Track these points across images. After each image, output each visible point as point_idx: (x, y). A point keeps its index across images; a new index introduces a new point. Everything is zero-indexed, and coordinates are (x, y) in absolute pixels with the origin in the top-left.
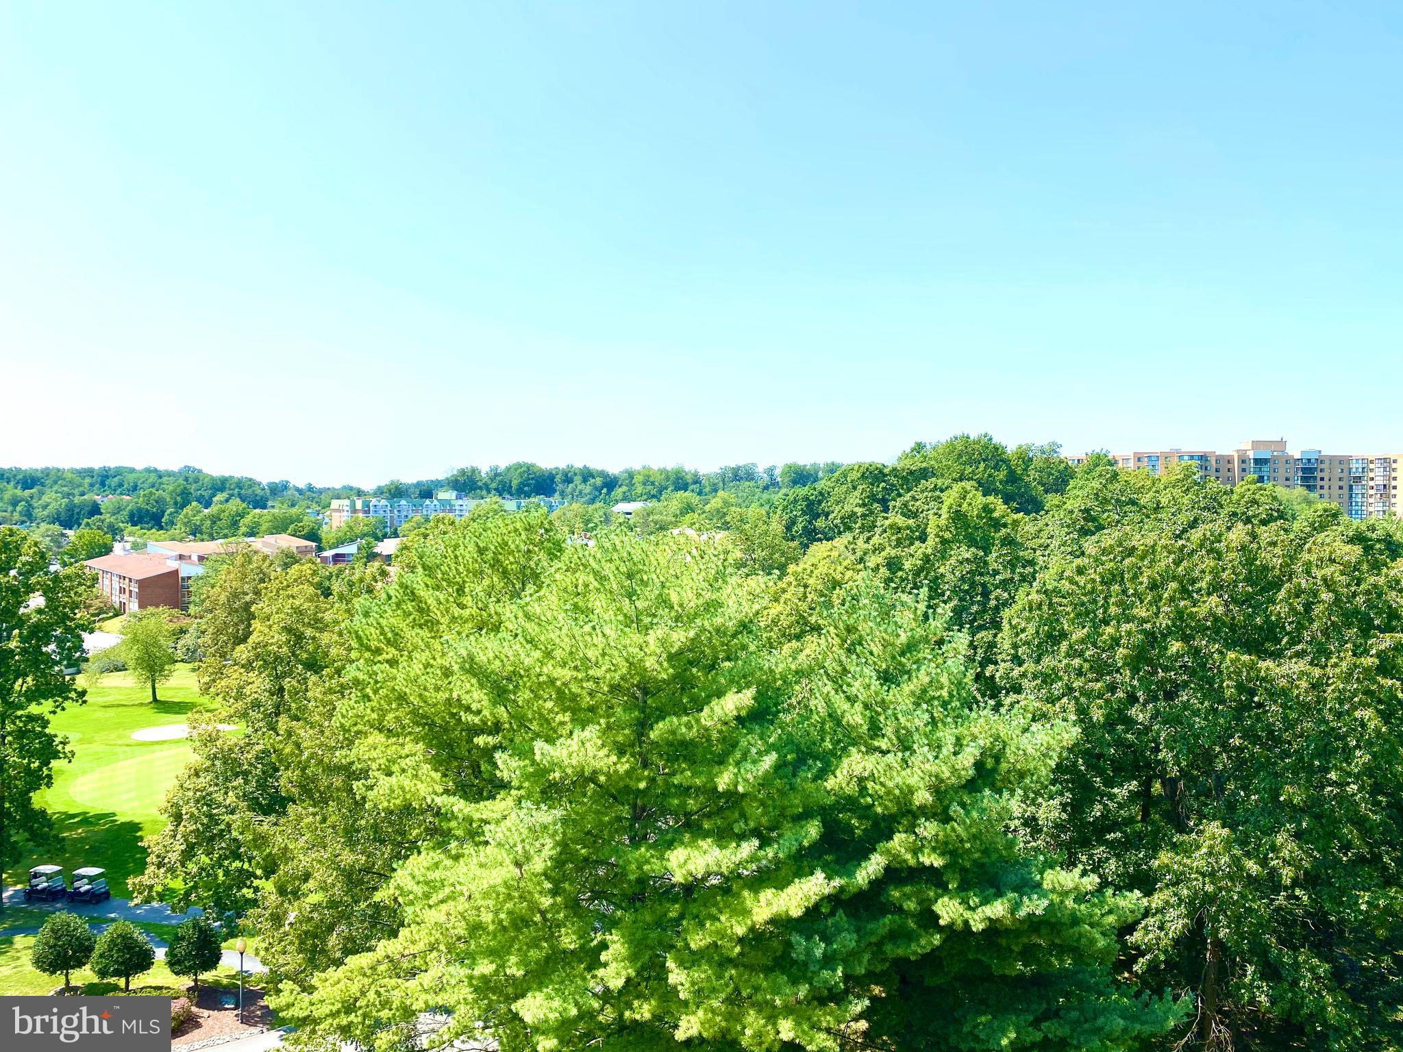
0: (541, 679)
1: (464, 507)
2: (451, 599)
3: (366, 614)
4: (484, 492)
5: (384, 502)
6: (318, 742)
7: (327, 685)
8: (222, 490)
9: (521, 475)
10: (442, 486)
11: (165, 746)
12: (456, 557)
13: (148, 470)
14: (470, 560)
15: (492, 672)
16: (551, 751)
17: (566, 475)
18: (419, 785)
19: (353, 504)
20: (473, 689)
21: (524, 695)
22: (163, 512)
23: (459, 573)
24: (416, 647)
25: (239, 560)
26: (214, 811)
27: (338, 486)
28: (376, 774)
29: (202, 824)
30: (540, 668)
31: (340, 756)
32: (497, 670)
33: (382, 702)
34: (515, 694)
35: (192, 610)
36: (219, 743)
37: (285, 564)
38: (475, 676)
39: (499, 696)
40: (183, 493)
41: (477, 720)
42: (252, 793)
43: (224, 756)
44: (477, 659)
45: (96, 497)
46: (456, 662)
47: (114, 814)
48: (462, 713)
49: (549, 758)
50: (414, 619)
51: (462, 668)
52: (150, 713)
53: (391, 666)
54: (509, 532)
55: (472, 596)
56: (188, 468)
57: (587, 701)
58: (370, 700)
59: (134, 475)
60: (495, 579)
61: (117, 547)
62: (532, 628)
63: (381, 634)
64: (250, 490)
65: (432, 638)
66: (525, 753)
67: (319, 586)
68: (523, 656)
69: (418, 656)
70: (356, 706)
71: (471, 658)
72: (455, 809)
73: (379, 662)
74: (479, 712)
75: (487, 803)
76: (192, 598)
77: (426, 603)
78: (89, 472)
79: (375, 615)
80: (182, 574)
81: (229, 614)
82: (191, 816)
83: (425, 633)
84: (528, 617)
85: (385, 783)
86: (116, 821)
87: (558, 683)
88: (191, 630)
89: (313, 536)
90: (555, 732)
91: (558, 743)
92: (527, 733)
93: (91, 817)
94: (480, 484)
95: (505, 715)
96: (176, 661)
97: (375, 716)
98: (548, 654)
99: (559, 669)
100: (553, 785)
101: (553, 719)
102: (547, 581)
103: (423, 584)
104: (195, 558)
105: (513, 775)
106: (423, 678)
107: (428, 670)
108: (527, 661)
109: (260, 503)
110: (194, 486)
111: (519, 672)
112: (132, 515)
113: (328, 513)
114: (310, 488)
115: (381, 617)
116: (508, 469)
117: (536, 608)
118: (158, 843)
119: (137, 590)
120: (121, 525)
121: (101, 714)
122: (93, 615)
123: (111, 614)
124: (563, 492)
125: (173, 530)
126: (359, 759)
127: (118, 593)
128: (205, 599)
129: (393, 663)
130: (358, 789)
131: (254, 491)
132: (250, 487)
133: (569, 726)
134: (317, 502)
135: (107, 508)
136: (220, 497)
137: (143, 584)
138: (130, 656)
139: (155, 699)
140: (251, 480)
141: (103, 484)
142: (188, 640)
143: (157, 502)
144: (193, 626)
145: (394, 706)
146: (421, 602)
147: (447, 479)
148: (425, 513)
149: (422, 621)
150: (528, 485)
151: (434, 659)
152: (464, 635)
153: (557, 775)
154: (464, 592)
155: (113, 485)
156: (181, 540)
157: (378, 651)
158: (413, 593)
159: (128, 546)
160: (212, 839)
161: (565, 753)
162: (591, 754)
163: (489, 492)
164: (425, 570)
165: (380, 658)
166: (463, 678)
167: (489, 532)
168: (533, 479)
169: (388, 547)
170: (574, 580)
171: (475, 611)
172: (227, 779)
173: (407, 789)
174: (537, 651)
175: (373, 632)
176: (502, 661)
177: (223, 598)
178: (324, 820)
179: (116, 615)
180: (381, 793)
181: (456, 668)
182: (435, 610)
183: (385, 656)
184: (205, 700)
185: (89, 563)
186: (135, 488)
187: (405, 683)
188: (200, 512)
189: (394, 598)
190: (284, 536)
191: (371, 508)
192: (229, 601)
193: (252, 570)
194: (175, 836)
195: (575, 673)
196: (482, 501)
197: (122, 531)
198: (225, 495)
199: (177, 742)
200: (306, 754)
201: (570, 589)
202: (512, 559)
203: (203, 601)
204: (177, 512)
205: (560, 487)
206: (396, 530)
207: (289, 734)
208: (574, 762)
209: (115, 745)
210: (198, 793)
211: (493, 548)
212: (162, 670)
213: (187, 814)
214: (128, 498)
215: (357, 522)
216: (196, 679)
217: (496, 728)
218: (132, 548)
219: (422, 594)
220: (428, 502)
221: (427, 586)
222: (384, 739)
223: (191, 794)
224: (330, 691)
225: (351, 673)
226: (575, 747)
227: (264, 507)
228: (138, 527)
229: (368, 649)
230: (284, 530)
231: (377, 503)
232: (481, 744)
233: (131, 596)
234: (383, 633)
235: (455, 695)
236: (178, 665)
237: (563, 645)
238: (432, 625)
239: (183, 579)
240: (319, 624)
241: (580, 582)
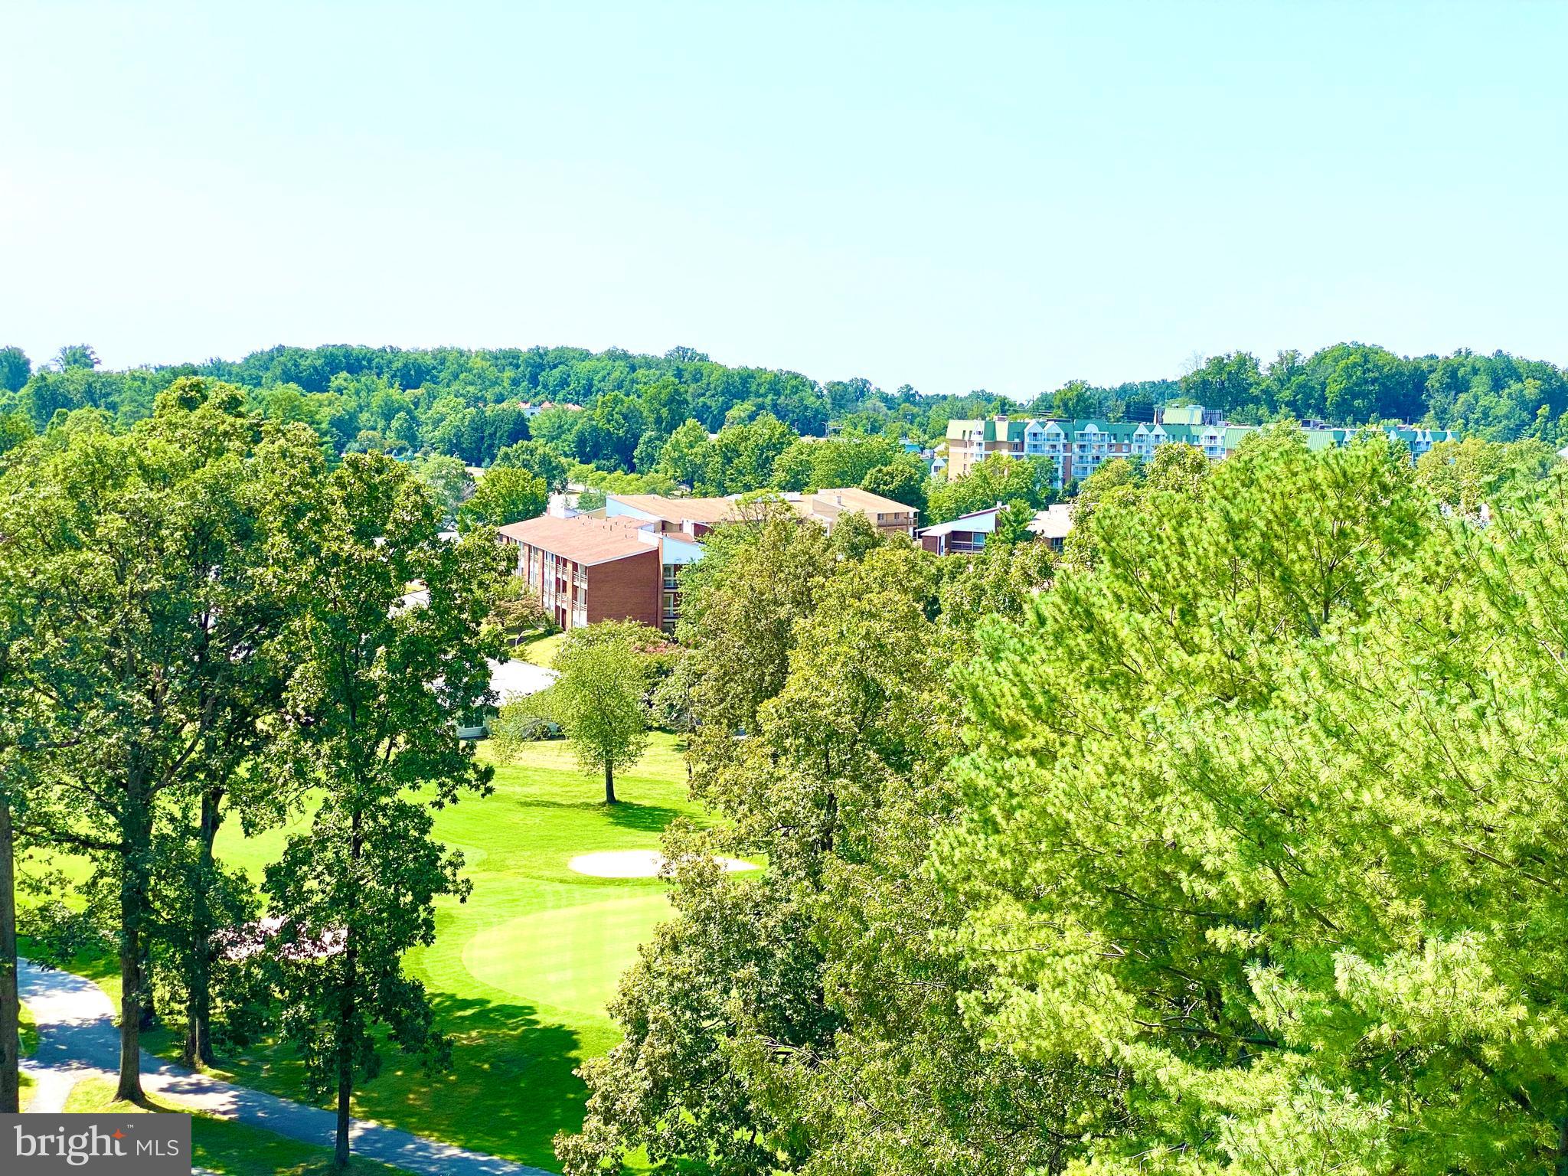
0: (1357, 817)
1: (1219, 442)
2: (1167, 631)
3: (995, 655)
4: (1264, 411)
5: (1052, 427)
6: (895, 907)
7: (919, 795)
8: (743, 395)
9: (1348, 371)
10: (1174, 396)
11: (625, 890)
12: (1182, 542)
13: (613, 356)
14: (1212, 549)
15: (1249, 792)
16: (1371, 977)
17: (1453, 374)
18: (1091, 1017)
19: (990, 433)
20: (1207, 825)
21: (1318, 849)
22: (637, 438)
23: (1187, 577)
24: (1093, 729)
25: (768, 534)
26: (706, 1024)
27: (963, 392)
28: (1004, 981)
29: (683, 1046)
30: (1355, 792)
31: (939, 941)
32: (1259, 790)
33: (1022, 836)
34: (1297, 843)
35: (682, 630)
36: (716, 890)
37: (854, 547)
38: (1211, 796)
39: (1261, 844)
40: (671, 400)
41: (1213, 892)
42: (774, 996)
43: (724, 917)
44: (1215, 762)
45: (523, 406)
46: (1172, 765)
47: (532, 1010)
48: (1182, 875)
49: (1367, 992)
50: (1091, 670)
51: (1183, 777)
52: (598, 822)
53: (1041, 764)
54: (1299, 491)
55: (1211, 626)
56: (682, 352)
57: (1461, 875)
58: (997, 831)
59: (587, 365)
60: (1265, 593)
61: (556, 501)
62: (1338, 702)
63: (1024, 695)
64: (796, 397)
65: (1125, 710)
66: (1317, 976)
67: (919, 595)
68: (1316, 762)
69: (1095, 747)
70: (969, 839)
71: (1203, 756)
72: (1162, 1075)
73: (1018, 753)
74: (1220, 875)
75: (1231, 1073)
76: (683, 607)
77: (1115, 637)
78: (511, 358)
79: (1011, 656)
80: (666, 559)
81: (748, 641)
82: (663, 1029)
83: (1111, 700)
84: (1330, 677)
85: (1021, 1001)
86: (537, 1022)
87: (1396, 830)
88: (678, 670)
89: (909, 493)
90: (1386, 938)
91: (1389, 962)
92: (1323, 933)
93: (494, 1010)
94: (1254, 391)
95: (1275, 887)
96: (650, 728)
97: (1006, 863)
98: (1376, 765)
99: (1399, 801)
100: (1378, 1052)
101: (1384, 908)
102: (1377, 602)
103: (1110, 595)
104: (689, 529)
105: (1286, 1019)
106: (1104, 793)
107: (1114, 778)
108: (1325, 775)
109: (813, 425)
110: (692, 388)
111: (1308, 800)
112: (581, 442)
113: (941, 447)
114: (909, 396)
115: (1024, 660)
116: (1320, 358)
117: (1348, 660)
118: (604, 1072)
119: (585, 586)
120: (563, 459)
121: (519, 816)
122: (509, 630)
123: (541, 630)
124: (1444, 411)
125: (652, 474)
126: (974, 950)
127: (553, 589)
128: (705, 609)
129: (1045, 757)
130: (968, 1007)
131: (801, 400)
132: (796, 390)
133: (1418, 928)
134: (921, 425)
135: (540, 428)
136: (739, 410)
137: (596, 574)
138: (567, 711)
139: (611, 799)
140: (796, 376)
141: (534, 380)
142: (672, 688)
143: (625, 417)
144: (681, 660)
145: (1043, 847)
146: (1105, 633)
147: (1185, 379)
148: (1135, 451)
149: (1107, 675)
150: (1364, 395)
151: (1128, 754)
152: (1191, 708)
153: (1387, 1030)
154: (1195, 617)
155: (551, 382)
156: (667, 493)
157: (1014, 730)
158: (1089, 614)
159: (574, 501)
160: (699, 1076)
161: (1404, 986)
162: (1465, 996)
163: (1274, 409)
164: (1115, 565)
165: (1018, 745)
166: (1187, 799)
167: (1253, 489)
168: (1374, 381)
169: (1055, 521)
170: (1441, 602)
171: (1217, 659)
172: (728, 963)
173: (1066, 1020)
174: (1350, 755)
175: (1008, 690)
176: (1271, 770)
177: (736, 610)
178: (905, 1068)
179: (550, 633)
180: (1013, 1022)
181: (1170, 775)
182: (1133, 652)
183: (1027, 742)
184: (698, 807)
185: (506, 530)
186: (588, 390)
187: (1067, 802)
188: (702, 438)
189: (1050, 622)
190: (855, 492)
191: (1027, 440)
192: (747, 616)
193: (794, 556)
194: (634, 1062)
195: (1436, 813)
196: (1259, 430)
197: (564, 471)
198: (748, 406)
199: (644, 883)
200: (875, 927)
201: (1430, 621)
202: (1302, 548)
203: (701, 614)
204: (660, 438)
205: (1437, 401)
206: (1075, 486)
207: (845, 888)
208: (1425, 1008)
209: (539, 878)
210: (678, 985)
211: (1261, 524)
212: (625, 742)
213: (656, 1021)
214: (577, 408)
215: (996, 467)
216: (685, 765)
217: (1258, 913)
218: (581, 506)
219: (1108, 616)
220: (1142, 429)
221: (1119, 599)
222: (1023, 915)
223: (663, 983)
224: (925, 807)
225: (962, 769)
226: (1429, 976)
227: (820, 432)
228: (592, 466)
229: (997, 724)
230: (856, 480)
231: (1039, 429)
232: (1222, 944)
233: (575, 598)
234: (1026, 694)
235: (1168, 835)
236: (653, 736)
237: (1408, 745)
238: (1126, 683)
239: (667, 568)
240: (913, 673)
241: (1457, 606)
